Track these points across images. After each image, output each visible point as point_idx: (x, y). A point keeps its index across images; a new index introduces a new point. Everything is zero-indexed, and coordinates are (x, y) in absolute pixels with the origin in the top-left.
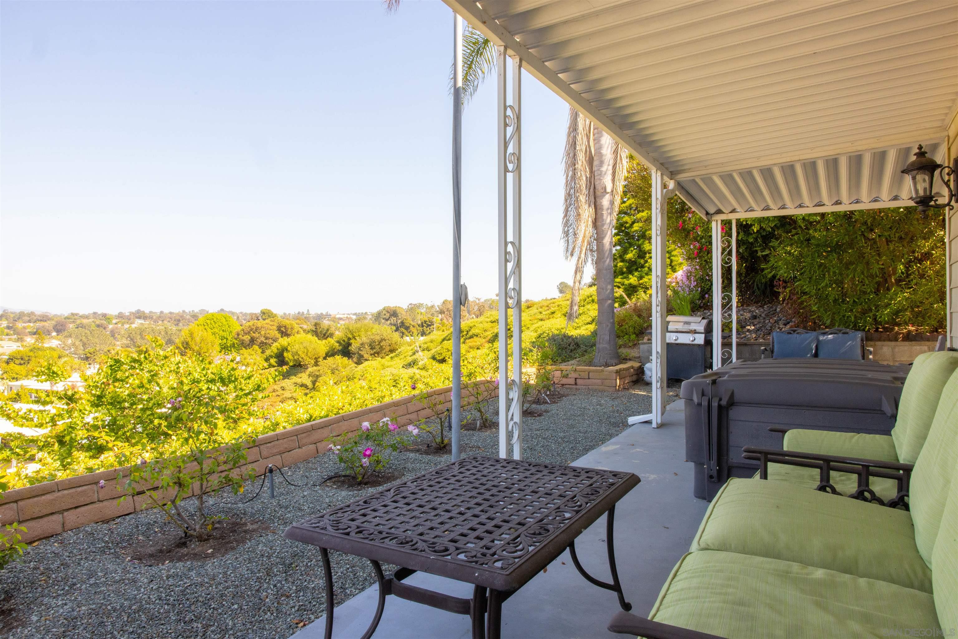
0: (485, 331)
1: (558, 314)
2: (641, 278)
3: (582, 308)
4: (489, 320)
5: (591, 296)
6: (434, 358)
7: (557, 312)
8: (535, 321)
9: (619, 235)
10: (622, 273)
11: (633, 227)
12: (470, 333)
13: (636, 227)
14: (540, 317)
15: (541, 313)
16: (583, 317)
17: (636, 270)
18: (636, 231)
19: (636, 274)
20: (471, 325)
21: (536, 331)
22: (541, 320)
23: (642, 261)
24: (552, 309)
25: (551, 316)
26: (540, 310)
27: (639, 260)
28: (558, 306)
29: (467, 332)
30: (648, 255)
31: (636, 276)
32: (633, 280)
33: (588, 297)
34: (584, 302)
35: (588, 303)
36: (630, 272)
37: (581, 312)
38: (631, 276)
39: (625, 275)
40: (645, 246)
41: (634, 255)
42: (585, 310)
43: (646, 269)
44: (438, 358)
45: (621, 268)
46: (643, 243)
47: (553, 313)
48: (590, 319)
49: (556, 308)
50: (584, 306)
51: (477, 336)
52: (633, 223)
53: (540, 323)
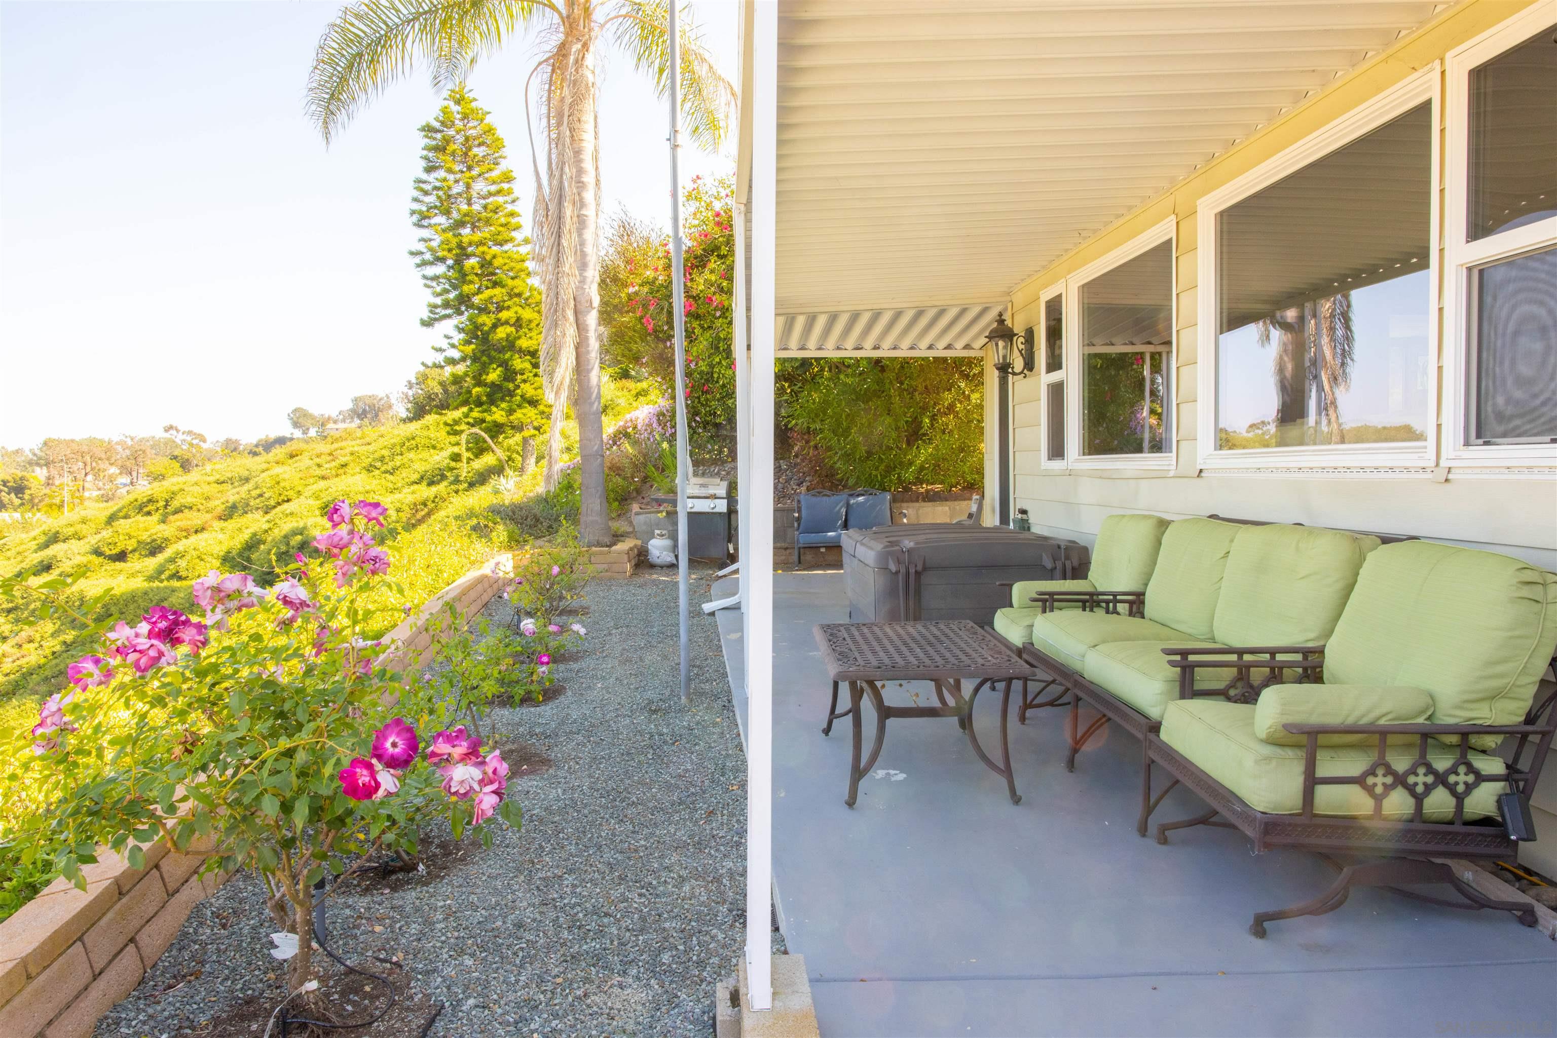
0: (208, 498)
1: (354, 468)
2: (511, 412)
3: (399, 457)
4: (211, 479)
5: (413, 439)
6: (97, 552)
7: (352, 465)
8: (312, 480)
9: (469, 343)
10: (479, 404)
11: (495, 332)
12: (175, 504)
13: (502, 333)
14: (319, 472)
15: (319, 466)
16: (404, 473)
17: (503, 399)
18: (502, 339)
19: (504, 405)
20: (175, 488)
21: (317, 498)
22: (323, 478)
23: (511, 386)
24: (343, 460)
25: (341, 471)
26: (318, 460)
27: (506, 384)
28: (352, 454)
29: (167, 501)
30: (519, 377)
31: (503, 409)
32: (498, 415)
33: (409, 440)
34: (402, 447)
35: (410, 449)
36: (492, 402)
37: (398, 464)
38: (494, 409)
39: (485, 407)
40: (515, 362)
41: (499, 376)
42: (405, 460)
43: (518, 398)
44: (108, 553)
45: (478, 397)
46: (511, 358)
47: (344, 466)
48: (416, 477)
49: (348, 458)
50: (402, 455)
51: (191, 508)
52: (495, 326)
53: (323, 484)
